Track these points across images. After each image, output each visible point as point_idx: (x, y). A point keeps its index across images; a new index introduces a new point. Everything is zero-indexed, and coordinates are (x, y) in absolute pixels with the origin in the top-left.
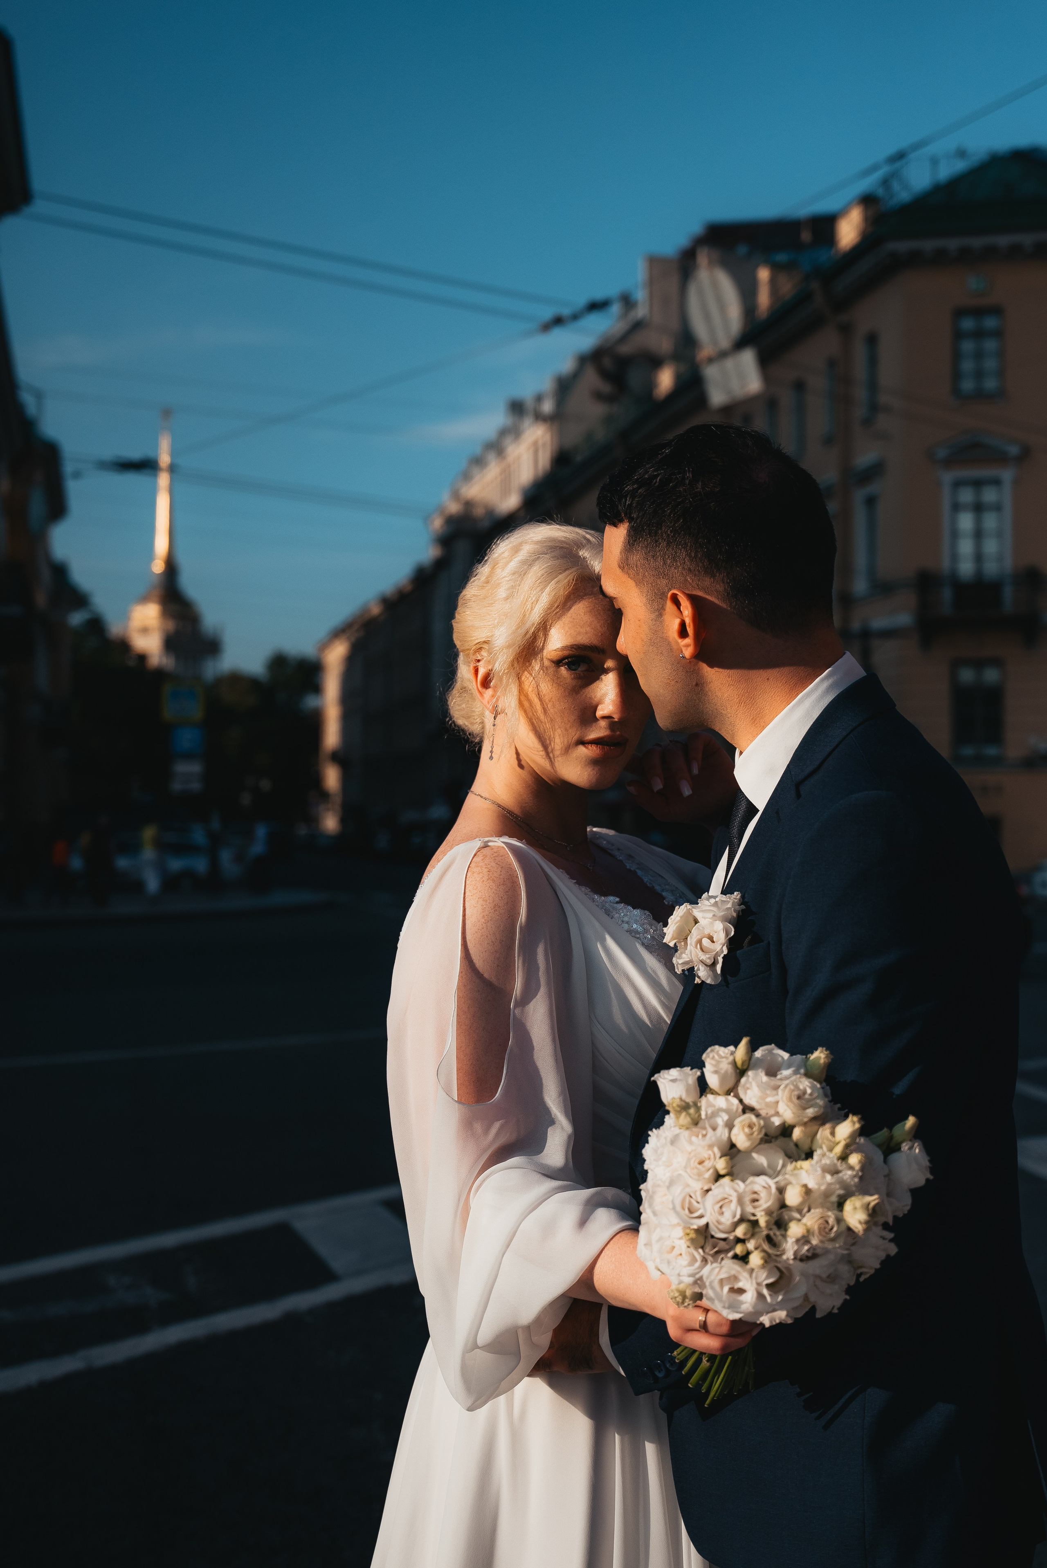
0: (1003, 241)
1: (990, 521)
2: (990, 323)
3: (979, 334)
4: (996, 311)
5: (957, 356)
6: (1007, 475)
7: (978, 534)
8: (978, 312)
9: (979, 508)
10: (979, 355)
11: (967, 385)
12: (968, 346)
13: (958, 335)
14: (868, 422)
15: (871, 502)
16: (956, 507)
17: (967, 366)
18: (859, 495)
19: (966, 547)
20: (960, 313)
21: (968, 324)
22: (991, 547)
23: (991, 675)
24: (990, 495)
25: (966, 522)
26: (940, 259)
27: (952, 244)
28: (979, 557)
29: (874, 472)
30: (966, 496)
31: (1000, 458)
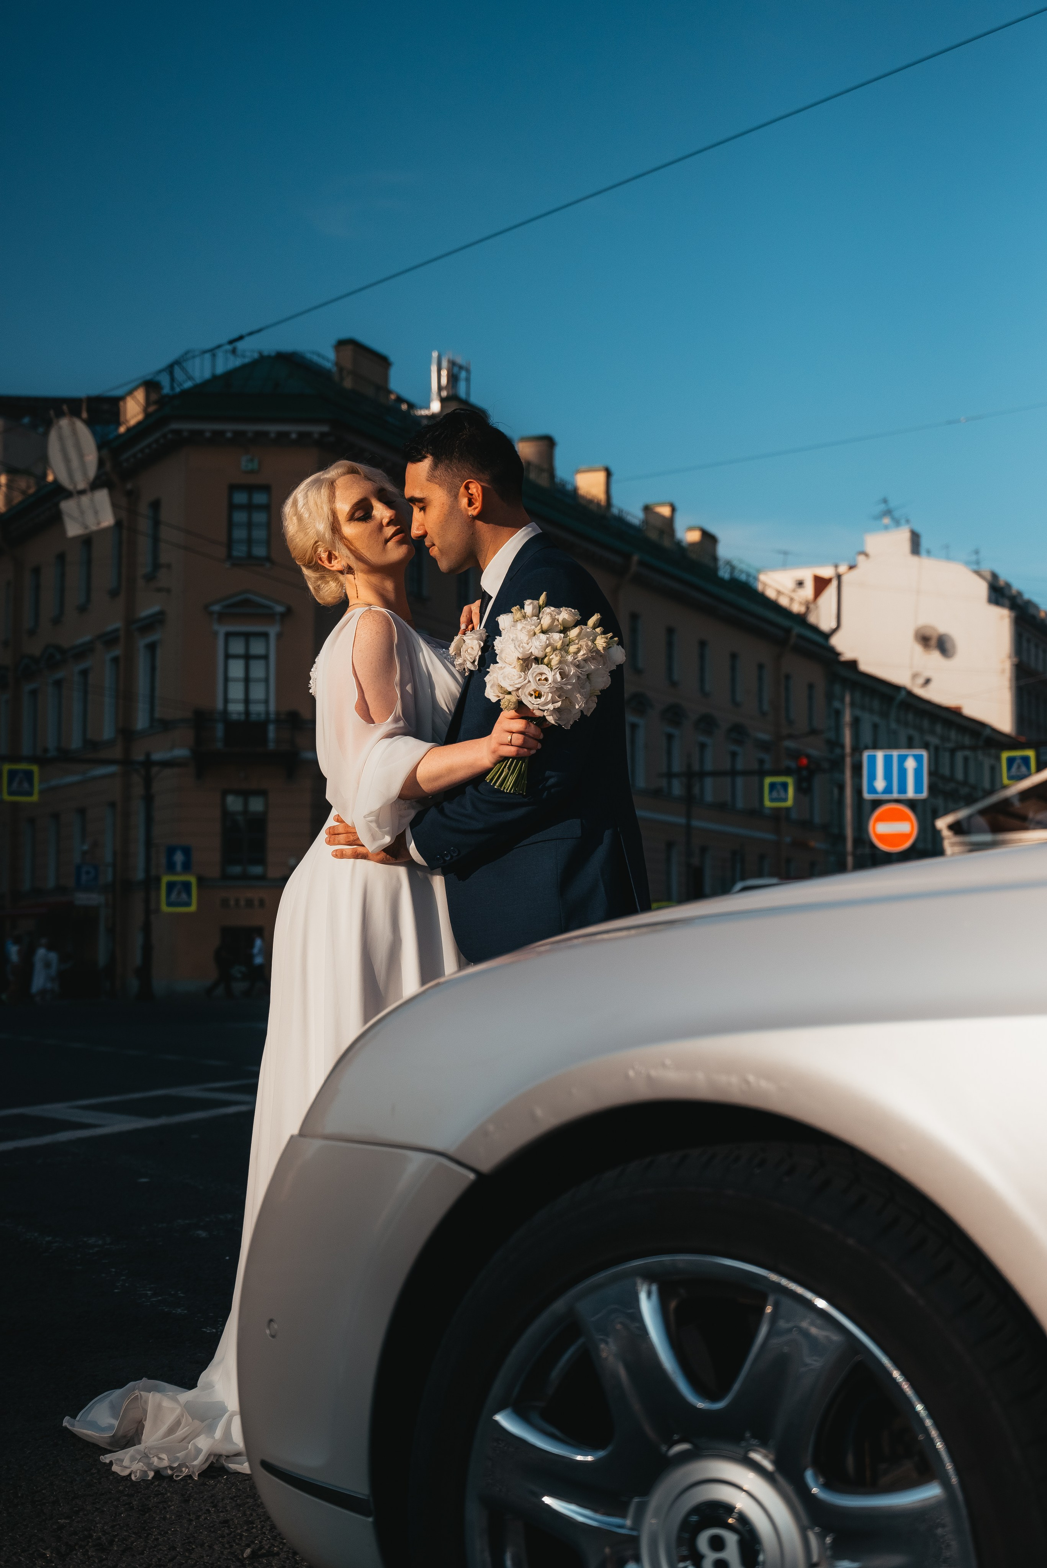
0: (273, 428)
1: (258, 670)
2: (260, 498)
3: (250, 507)
4: (266, 488)
5: (231, 525)
6: (273, 631)
7: (247, 680)
8: (250, 489)
9: (247, 658)
10: (250, 525)
11: (240, 551)
12: (240, 517)
13: (232, 507)
14: (150, 578)
15: (152, 647)
16: (228, 656)
17: (240, 534)
18: (142, 643)
19: (236, 691)
20: (233, 488)
21: (240, 498)
22: (258, 692)
23: (256, 805)
24: (257, 648)
25: (237, 669)
26: (217, 440)
27: (229, 428)
28: (247, 701)
29: (157, 621)
30: (237, 647)
31: (269, 616)
